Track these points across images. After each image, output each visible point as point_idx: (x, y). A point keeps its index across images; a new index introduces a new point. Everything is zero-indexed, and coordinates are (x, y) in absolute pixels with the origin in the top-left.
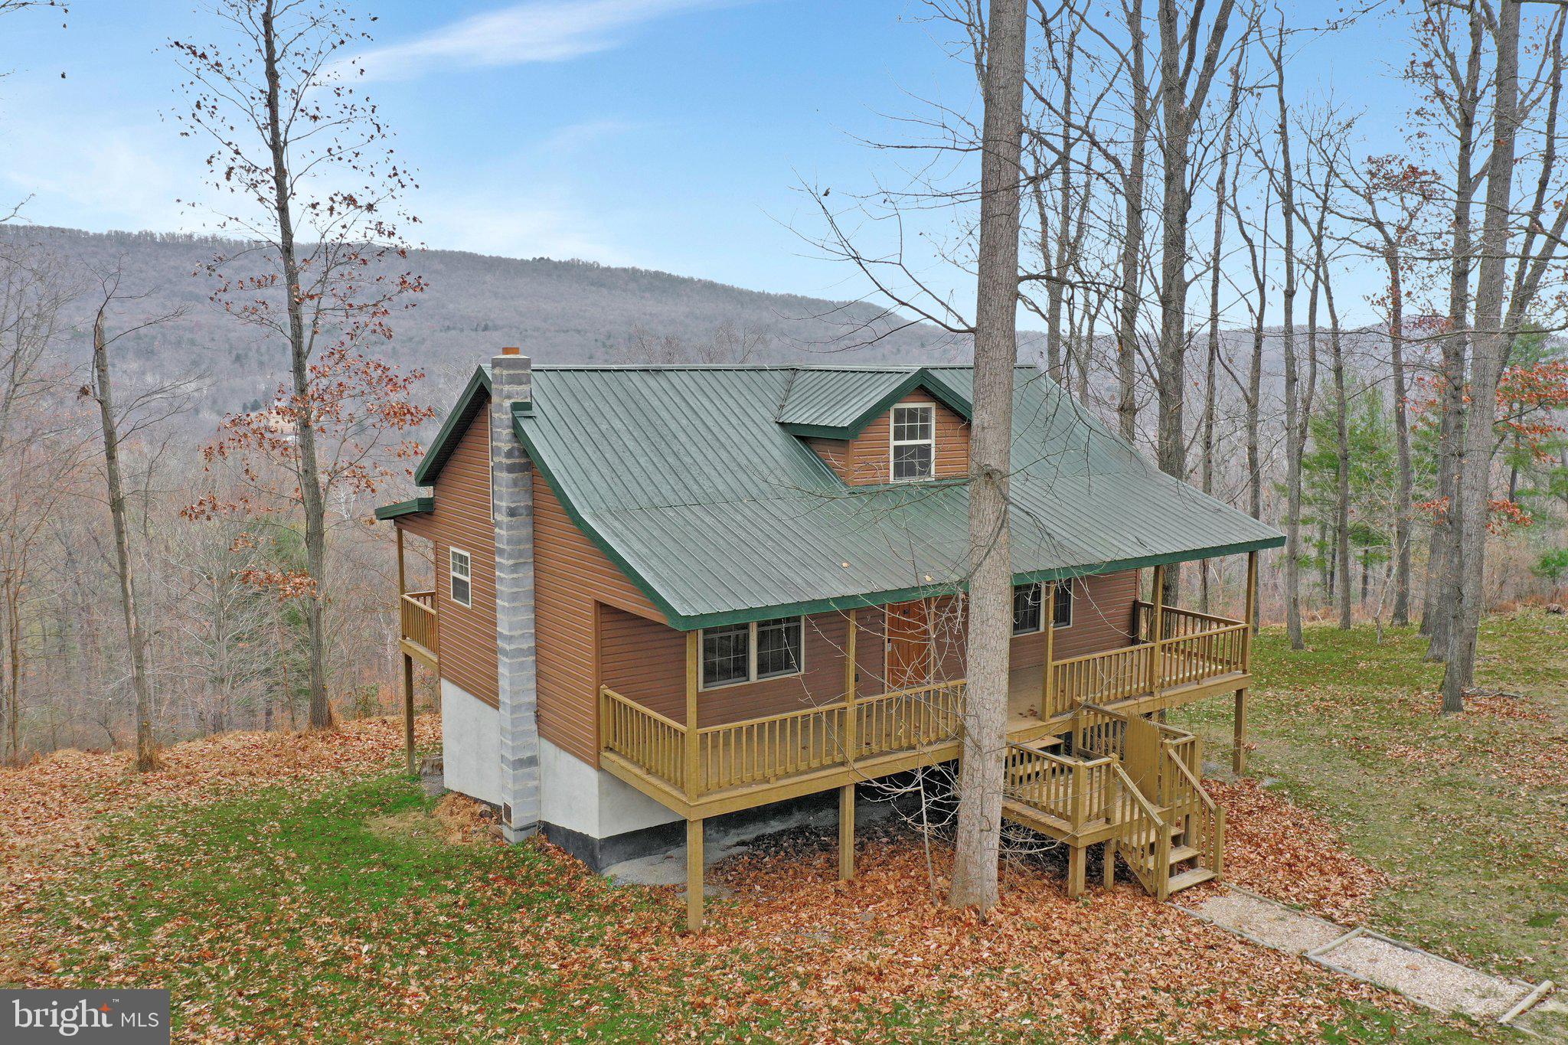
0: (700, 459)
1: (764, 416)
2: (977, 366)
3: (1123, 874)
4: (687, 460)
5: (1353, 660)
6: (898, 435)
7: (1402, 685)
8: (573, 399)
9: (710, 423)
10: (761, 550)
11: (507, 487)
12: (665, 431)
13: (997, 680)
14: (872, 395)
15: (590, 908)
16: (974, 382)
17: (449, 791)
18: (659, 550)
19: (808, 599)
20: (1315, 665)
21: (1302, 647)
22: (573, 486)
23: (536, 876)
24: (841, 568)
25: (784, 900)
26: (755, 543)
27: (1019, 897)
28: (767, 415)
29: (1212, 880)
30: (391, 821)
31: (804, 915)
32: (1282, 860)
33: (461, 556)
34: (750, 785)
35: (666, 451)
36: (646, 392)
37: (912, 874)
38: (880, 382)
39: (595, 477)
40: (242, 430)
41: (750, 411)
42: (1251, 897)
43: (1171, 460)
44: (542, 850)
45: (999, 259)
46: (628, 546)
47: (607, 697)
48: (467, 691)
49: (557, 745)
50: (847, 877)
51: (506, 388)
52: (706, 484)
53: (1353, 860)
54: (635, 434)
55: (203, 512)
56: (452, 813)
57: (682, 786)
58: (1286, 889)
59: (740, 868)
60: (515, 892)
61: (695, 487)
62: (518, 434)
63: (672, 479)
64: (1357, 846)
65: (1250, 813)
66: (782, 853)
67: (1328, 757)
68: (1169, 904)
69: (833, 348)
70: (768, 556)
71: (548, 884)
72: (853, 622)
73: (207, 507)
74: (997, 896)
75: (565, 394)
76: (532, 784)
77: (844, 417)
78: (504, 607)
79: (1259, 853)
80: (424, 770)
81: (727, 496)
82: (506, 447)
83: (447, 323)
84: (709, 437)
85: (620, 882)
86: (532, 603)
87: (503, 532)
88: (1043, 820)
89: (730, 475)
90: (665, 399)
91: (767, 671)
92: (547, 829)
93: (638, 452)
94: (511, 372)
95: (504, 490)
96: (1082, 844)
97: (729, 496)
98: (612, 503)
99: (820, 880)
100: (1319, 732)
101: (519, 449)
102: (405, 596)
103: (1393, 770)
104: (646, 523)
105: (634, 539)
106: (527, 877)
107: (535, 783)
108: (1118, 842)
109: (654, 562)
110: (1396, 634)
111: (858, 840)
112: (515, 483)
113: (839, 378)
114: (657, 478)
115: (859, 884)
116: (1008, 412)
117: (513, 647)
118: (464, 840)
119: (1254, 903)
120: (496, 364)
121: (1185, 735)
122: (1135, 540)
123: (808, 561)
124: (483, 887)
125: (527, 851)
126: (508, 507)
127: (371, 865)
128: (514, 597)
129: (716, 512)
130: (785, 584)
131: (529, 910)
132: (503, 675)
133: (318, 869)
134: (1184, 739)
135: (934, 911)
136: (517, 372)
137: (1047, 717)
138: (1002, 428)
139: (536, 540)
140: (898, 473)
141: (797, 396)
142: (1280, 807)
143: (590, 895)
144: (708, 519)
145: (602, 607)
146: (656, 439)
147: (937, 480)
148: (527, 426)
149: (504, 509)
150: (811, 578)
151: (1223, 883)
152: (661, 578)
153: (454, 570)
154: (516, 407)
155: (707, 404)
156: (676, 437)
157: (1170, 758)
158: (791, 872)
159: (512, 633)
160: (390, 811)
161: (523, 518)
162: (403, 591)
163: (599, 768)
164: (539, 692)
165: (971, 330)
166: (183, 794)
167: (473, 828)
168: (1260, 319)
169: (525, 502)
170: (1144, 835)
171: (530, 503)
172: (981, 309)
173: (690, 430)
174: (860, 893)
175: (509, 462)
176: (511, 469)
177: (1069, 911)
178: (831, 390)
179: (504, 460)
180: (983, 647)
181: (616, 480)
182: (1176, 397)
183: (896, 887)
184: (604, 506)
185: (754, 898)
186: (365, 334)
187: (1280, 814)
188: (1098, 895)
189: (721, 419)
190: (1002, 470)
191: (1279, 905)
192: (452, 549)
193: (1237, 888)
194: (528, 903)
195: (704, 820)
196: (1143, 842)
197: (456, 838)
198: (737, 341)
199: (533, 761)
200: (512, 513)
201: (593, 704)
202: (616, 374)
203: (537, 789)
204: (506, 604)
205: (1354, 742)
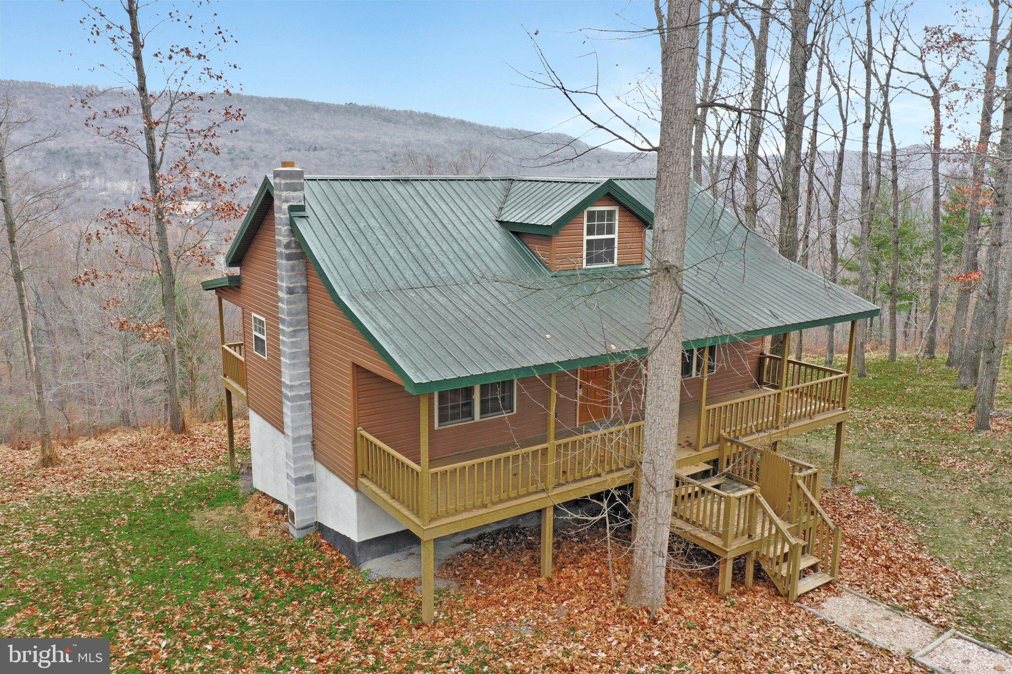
0: (436, 250)
1: (487, 214)
2: (658, 179)
3: (760, 574)
4: (427, 251)
5: (902, 385)
6: (590, 232)
7: (941, 407)
8: (340, 203)
9: (446, 221)
10: (482, 324)
11: (287, 271)
12: (410, 228)
13: (669, 433)
14: (570, 200)
15: (348, 601)
16: (657, 192)
17: (256, 490)
18: (400, 325)
19: (519, 367)
20: (875, 390)
21: (865, 376)
22: (335, 273)
23: (310, 570)
24: (545, 339)
25: (498, 594)
26: (478, 319)
27: (680, 595)
28: (490, 215)
29: (830, 582)
30: (211, 514)
31: (513, 610)
32: (880, 561)
33: (260, 321)
34: (471, 510)
35: (410, 244)
36: (397, 197)
37: (597, 571)
38: (577, 190)
39: (353, 265)
40: (114, 221)
41: (477, 212)
42: (861, 598)
43: (788, 248)
44: (317, 546)
45: (681, 88)
46: (376, 322)
47: (362, 436)
48: (266, 419)
49: (327, 468)
50: (546, 575)
51: (284, 194)
52: (441, 271)
53: (932, 560)
54: (386, 230)
55: (88, 280)
56: (256, 510)
57: (418, 513)
58: (888, 591)
59: (465, 564)
60: (291, 585)
61: (432, 273)
62: (294, 230)
63: (413, 266)
64: (933, 547)
65: (849, 517)
66: (498, 551)
67: (898, 466)
68: (798, 604)
69: (541, 164)
70: (487, 329)
71: (318, 577)
72: (554, 391)
73: (92, 276)
74: (664, 599)
75: (333, 199)
76: (309, 495)
77: (548, 217)
78: (286, 363)
79: (860, 555)
80: (242, 470)
81: (457, 280)
82: (285, 240)
83: (290, 146)
84: (444, 232)
85: (374, 576)
86: (308, 360)
87: (284, 306)
88: (699, 535)
89: (460, 263)
90: (411, 203)
91: (487, 413)
92: (321, 528)
93: (388, 244)
94: (288, 181)
95: (284, 273)
96: (730, 556)
97: (458, 279)
98: (366, 286)
99: (526, 576)
100: (889, 445)
101: (296, 242)
102: (225, 346)
103: (947, 479)
104: (392, 303)
105: (381, 316)
106: (303, 571)
107: (312, 494)
108: (758, 553)
109: (395, 336)
110: (928, 366)
111: (556, 539)
112: (293, 268)
113: (545, 186)
114: (402, 265)
115: (556, 581)
116: (684, 218)
117: (293, 394)
118: (261, 534)
119: (864, 603)
120: (277, 174)
121: (810, 468)
122: (769, 313)
123: (518, 332)
124: (268, 580)
125: (305, 546)
126: (287, 287)
127: (186, 557)
128: (293, 356)
129: (447, 293)
130: (500, 353)
131: (300, 602)
132: (286, 414)
133: (145, 561)
134: (810, 471)
135: (614, 609)
136: (293, 181)
137: (700, 448)
138: (679, 230)
139: (309, 312)
140: (589, 261)
141: (512, 200)
142: (870, 511)
143: (350, 587)
144: (441, 299)
145: (357, 368)
146: (403, 234)
147: (620, 266)
148: (301, 225)
149: (284, 288)
150: (521, 348)
151: (838, 585)
152: (400, 349)
153: (255, 330)
154: (292, 209)
155: (444, 207)
156: (418, 233)
157: (798, 486)
158: (504, 568)
159: (293, 383)
160: (212, 505)
161: (300, 296)
162: (223, 343)
163: (357, 490)
164: (314, 427)
165: (655, 149)
166: (68, 486)
167: (268, 524)
168: (842, 145)
169: (302, 283)
170: (779, 546)
171: (305, 284)
172: (664, 132)
173: (430, 227)
174: (556, 589)
175: (288, 252)
176: (289, 257)
177: (720, 610)
178: (539, 196)
179: (284, 251)
180: (659, 407)
181: (370, 267)
182: (793, 201)
183: (585, 584)
184: (358, 288)
185: (475, 591)
186: (199, 152)
187: (871, 517)
188: (741, 594)
189: (453, 218)
190: (678, 265)
191: (883, 606)
192: (254, 314)
193: (849, 589)
194: (300, 595)
195: (435, 540)
196: (779, 553)
197: (255, 532)
198: (475, 158)
199: (310, 478)
200: (291, 291)
201: (352, 441)
202: (374, 183)
203: (314, 499)
204: (288, 361)
205: (914, 455)
